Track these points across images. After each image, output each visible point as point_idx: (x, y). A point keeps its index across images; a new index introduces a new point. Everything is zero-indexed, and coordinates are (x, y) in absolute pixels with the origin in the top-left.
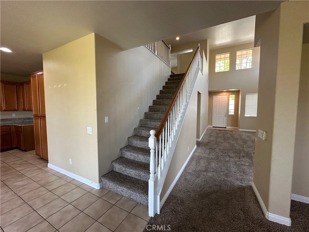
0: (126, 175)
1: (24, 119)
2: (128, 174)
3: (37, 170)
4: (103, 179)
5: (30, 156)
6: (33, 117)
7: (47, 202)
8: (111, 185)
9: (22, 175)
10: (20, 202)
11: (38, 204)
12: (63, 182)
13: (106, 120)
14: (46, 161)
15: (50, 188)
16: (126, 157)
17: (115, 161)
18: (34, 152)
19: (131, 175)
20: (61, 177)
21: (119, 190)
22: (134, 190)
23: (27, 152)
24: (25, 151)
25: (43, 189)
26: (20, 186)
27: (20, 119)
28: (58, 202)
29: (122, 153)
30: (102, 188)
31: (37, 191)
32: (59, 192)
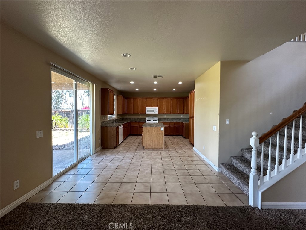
0: (241, 171)
1: (186, 119)
2: (243, 170)
3: (188, 148)
4: (221, 166)
5: (186, 141)
6: (189, 118)
7: (189, 164)
8: (226, 172)
9: (182, 149)
10: (179, 159)
11: (186, 163)
12: (198, 159)
13: (228, 122)
14: (193, 145)
15: (192, 159)
16: (246, 157)
17: (234, 157)
18: (188, 139)
19: (245, 172)
20: (198, 156)
21: (231, 177)
22: (242, 182)
23: (186, 139)
24: (185, 138)
25: (189, 158)
26: (181, 153)
27: (184, 119)
28: (194, 166)
29: (243, 153)
30: (220, 173)
31: (186, 157)
32: (195, 162)
